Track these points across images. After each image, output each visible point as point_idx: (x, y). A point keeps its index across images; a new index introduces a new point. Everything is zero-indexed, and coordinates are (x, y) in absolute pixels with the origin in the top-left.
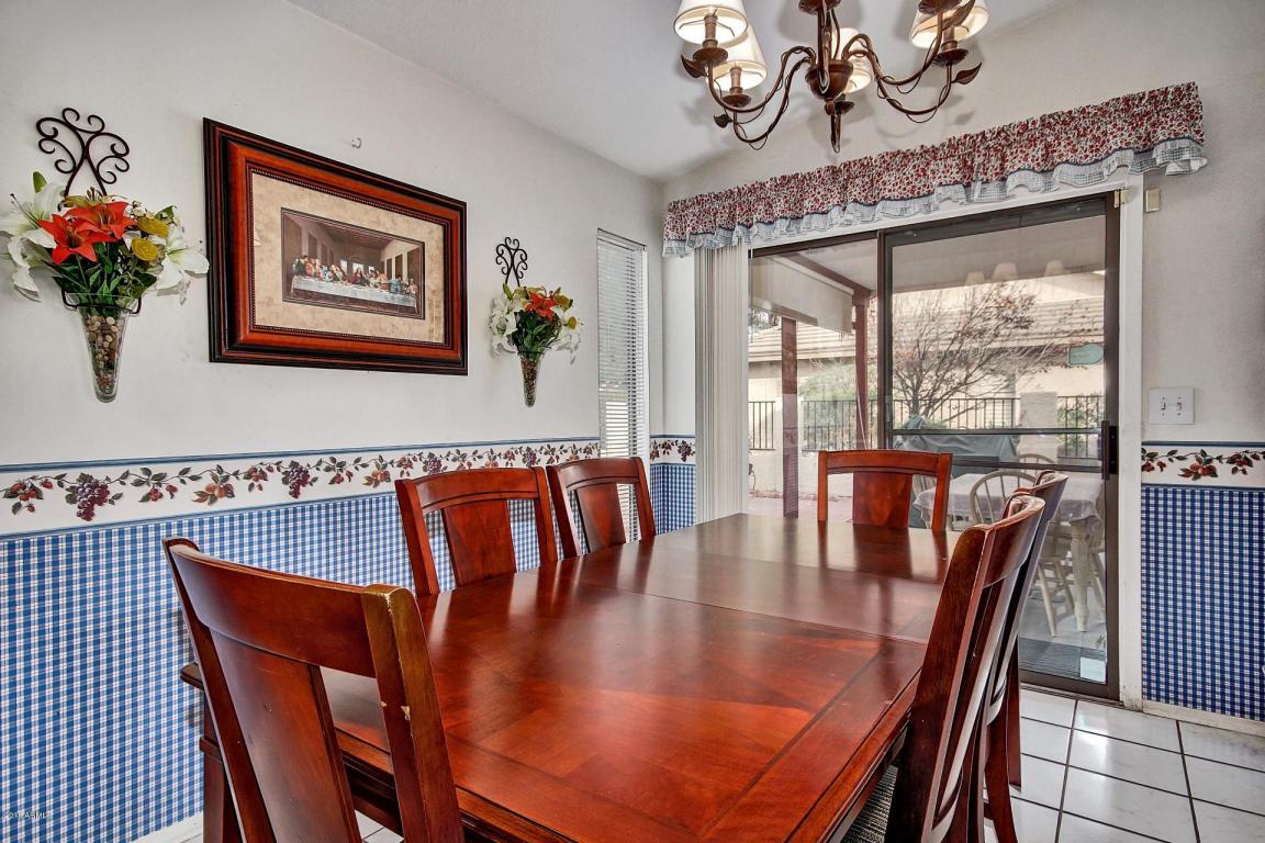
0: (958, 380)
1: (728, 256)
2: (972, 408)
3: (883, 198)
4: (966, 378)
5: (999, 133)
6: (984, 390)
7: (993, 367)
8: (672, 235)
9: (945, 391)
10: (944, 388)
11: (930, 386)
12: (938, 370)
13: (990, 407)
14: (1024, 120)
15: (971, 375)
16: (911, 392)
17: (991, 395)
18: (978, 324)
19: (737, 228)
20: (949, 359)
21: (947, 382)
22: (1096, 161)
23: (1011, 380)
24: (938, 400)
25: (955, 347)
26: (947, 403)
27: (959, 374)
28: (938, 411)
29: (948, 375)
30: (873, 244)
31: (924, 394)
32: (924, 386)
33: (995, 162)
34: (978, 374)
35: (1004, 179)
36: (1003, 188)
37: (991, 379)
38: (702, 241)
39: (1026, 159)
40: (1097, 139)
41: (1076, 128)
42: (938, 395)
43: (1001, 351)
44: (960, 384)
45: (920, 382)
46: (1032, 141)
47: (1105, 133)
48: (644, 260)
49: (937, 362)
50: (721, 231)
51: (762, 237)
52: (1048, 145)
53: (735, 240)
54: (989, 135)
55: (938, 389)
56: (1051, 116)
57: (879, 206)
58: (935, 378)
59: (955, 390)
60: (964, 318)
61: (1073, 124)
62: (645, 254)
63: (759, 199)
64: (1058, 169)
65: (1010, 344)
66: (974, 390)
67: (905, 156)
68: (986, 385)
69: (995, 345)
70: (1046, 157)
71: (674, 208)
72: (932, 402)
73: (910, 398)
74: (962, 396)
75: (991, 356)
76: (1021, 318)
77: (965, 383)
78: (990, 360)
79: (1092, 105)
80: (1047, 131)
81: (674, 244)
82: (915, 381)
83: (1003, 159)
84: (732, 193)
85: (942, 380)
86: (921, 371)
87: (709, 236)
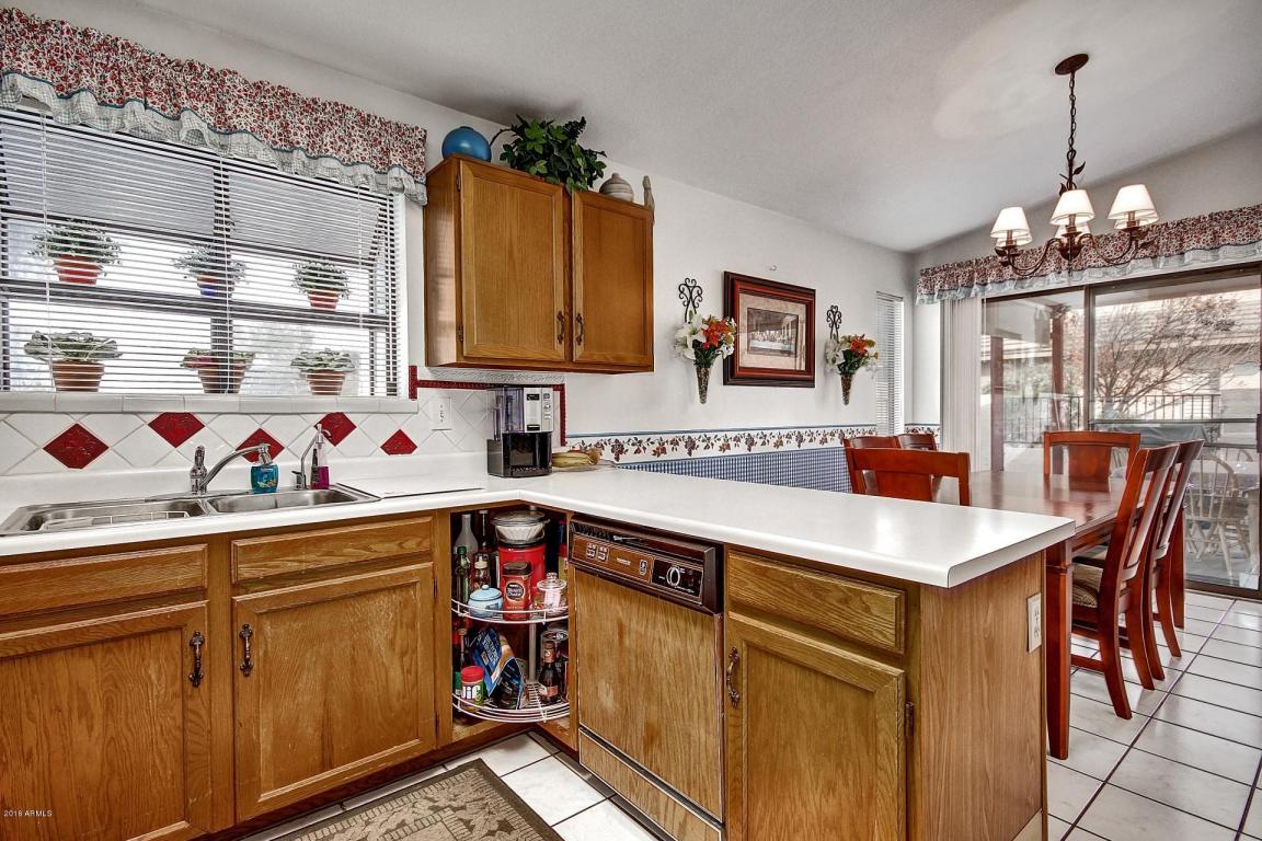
0: (1155, 379)
1: (967, 305)
2: (1169, 404)
3: (1089, 266)
4: (1164, 376)
5: (1178, 224)
6: (1184, 387)
7: (1192, 366)
8: (924, 291)
9: (1140, 389)
10: (1140, 386)
11: (1125, 384)
12: (1134, 369)
13: (1188, 404)
14: (1197, 217)
15: (1168, 374)
16: (1104, 390)
17: (1190, 392)
18: (1176, 327)
19: (975, 287)
20: (1143, 359)
21: (1142, 380)
22: (1251, 243)
23: (1215, 376)
24: (1133, 397)
25: (1153, 346)
26: (1143, 399)
27: (1155, 373)
28: (1134, 406)
29: (1145, 373)
30: (1081, 293)
31: (1118, 391)
32: (1118, 384)
33: (1175, 242)
34: (1177, 372)
35: (1183, 254)
36: (1182, 260)
37: (1190, 377)
38: (948, 296)
39: (1198, 242)
40: (1252, 229)
41: (1235, 222)
42: (1133, 392)
43: (1201, 350)
44: (1158, 382)
45: (1112, 383)
46: (1203, 230)
47: (1257, 225)
48: (901, 308)
49: (1133, 361)
50: (963, 289)
51: (993, 291)
52: (1215, 233)
53: (973, 294)
54: (1171, 226)
55: (1134, 386)
56: (1217, 214)
57: (1086, 272)
58: (1130, 376)
59: (1151, 387)
60: (1162, 323)
61: (1233, 219)
62: (903, 303)
63: (992, 267)
64: (1223, 249)
65: (1212, 343)
66: (1172, 387)
67: (1107, 239)
68: (1182, 383)
69: (1196, 344)
70: (1214, 239)
71: (925, 273)
72: (1126, 398)
73: (1103, 395)
74: (1160, 393)
75: (1191, 355)
76: (1222, 321)
77: (1163, 381)
78: (1188, 359)
79: (1247, 206)
80: (1214, 223)
81: (925, 297)
82: (1109, 379)
83: (1182, 240)
84: (971, 262)
85: (1138, 379)
86: (1115, 371)
87: (953, 292)
